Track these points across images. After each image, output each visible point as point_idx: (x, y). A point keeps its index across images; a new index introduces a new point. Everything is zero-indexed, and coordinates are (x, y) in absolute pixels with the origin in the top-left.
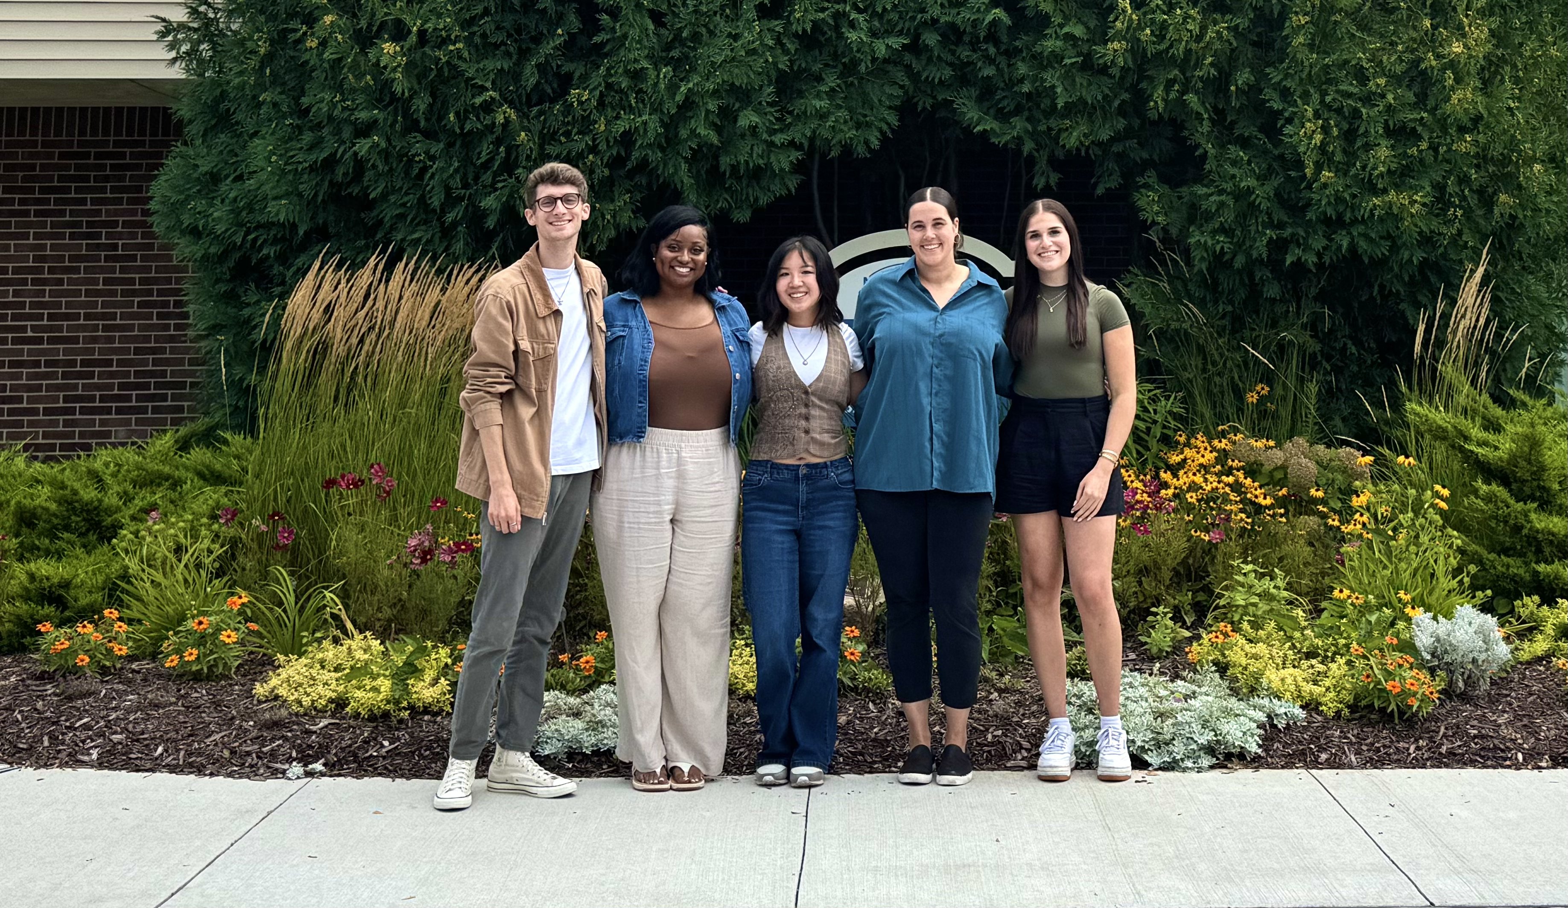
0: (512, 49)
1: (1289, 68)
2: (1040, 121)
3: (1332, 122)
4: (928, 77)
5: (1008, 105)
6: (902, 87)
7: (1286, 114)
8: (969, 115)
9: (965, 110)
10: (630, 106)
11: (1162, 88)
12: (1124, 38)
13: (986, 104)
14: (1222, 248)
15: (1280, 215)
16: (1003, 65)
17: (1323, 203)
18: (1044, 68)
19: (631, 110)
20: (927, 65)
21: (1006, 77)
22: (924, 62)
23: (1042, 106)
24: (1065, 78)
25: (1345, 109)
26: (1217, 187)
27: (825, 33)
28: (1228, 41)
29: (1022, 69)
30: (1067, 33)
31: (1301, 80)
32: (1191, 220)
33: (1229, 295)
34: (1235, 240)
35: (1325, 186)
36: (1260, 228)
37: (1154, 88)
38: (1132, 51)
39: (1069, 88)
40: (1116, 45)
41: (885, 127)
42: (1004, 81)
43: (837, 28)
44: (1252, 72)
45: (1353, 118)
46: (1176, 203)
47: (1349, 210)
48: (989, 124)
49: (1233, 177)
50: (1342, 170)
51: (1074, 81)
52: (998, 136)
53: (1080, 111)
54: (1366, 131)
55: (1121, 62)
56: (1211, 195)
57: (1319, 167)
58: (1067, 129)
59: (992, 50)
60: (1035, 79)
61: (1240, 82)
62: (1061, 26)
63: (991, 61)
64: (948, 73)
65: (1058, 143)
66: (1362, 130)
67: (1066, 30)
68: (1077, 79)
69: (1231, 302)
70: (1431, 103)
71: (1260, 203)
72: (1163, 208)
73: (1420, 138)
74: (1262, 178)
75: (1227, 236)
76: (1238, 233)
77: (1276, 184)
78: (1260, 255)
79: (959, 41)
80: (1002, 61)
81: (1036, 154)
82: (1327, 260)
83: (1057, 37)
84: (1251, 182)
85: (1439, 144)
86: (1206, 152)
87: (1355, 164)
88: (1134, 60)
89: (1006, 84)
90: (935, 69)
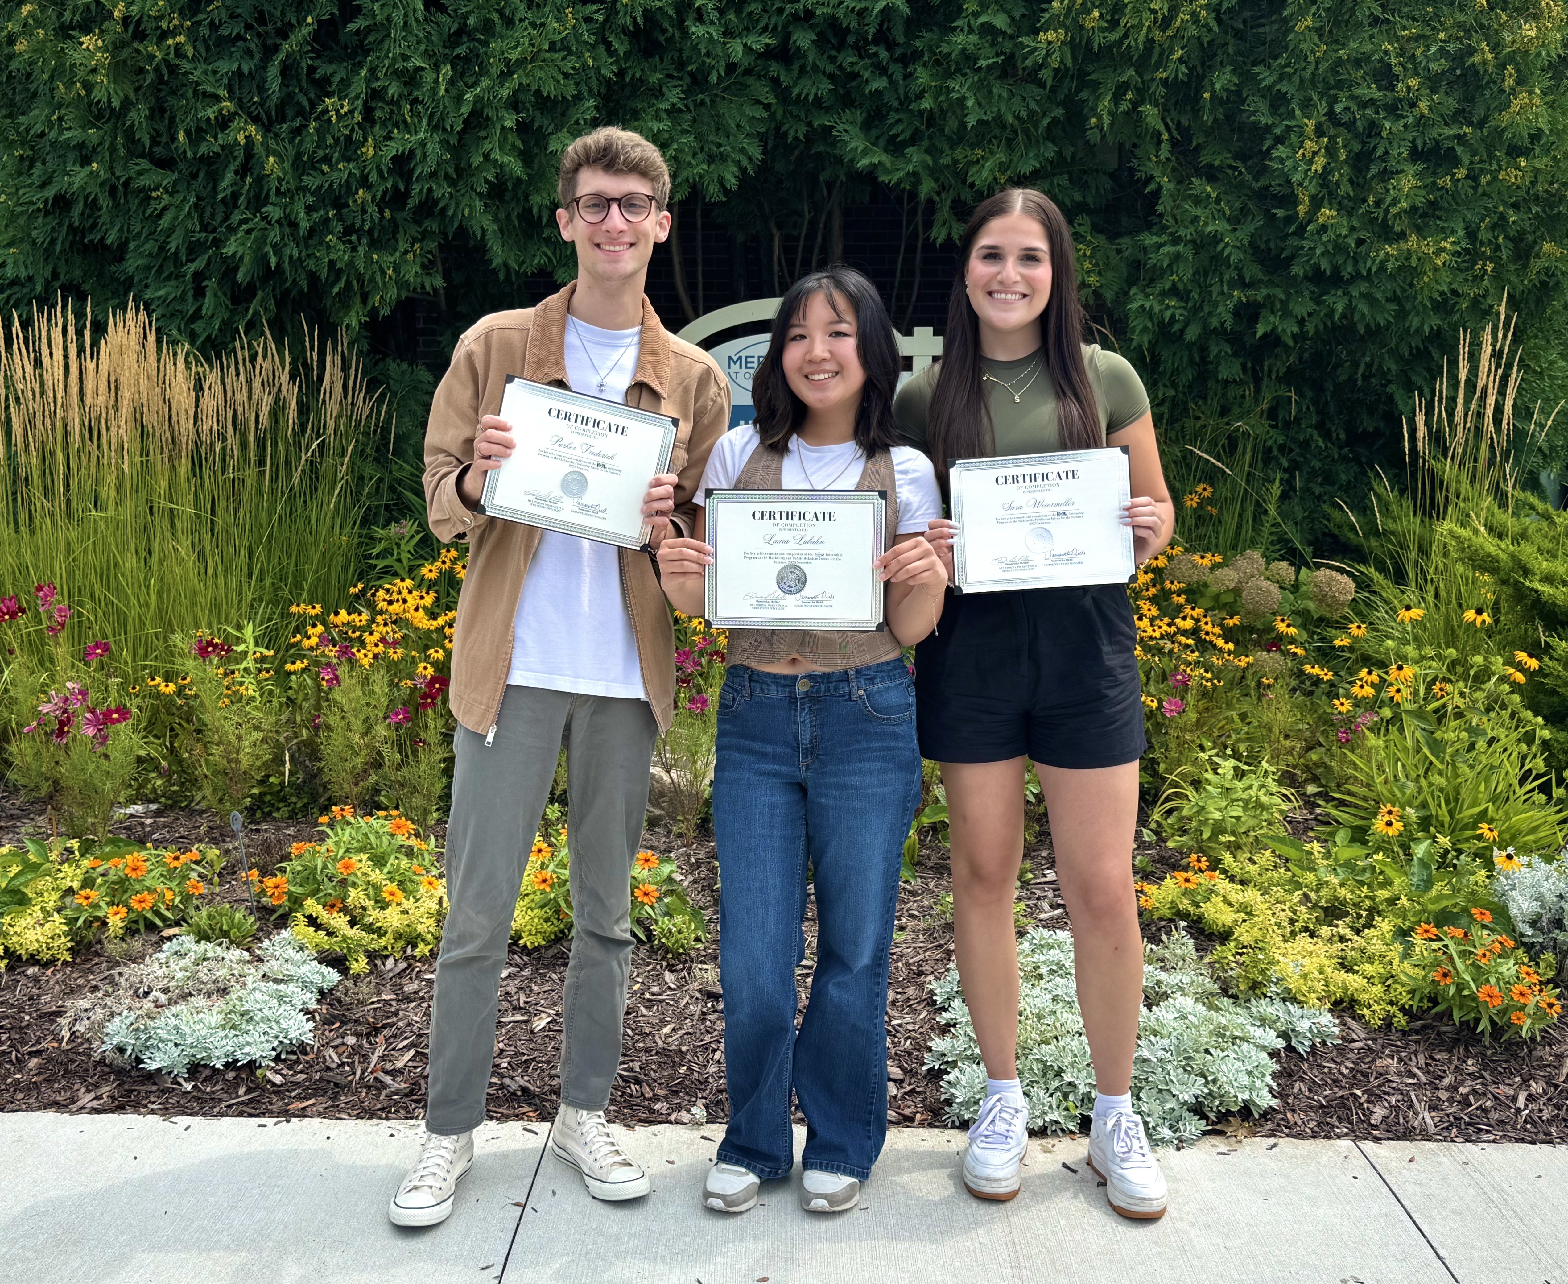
0: (253, 46)
1: (1288, 65)
2: (942, 152)
3: (1339, 140)
4: (799, 95)
5: (902, 130)
6: (767, 107)
7: (1278, 131)
8: (852, 145)
9: (847, 138)
10: (405, 121)
11: (1109, 97)
12: (1063, 25)
13: (874, 132)
14: (1173, 316)
15: (1253, 271)
16: (898, 76)
17: (1318, 252)
18: (949, 75)
19: (407, 127)
20: (799, 78)
21: (901, 92)
22: (795, 74)
23: (947, 130)
24: (979, 89)
25: (1359, 123)
26: (1172, 234)
27: (664, 31)
28: (1206, 25)
29: (923, 77)
30: (982, 24)
31: (1302, 80)
32: (1131, 281)
33: (1172, 375)
34: (1190, 304)
35: (1324, 228)
36: (1225, 288)
37: (1098, 98)
38: (1072, 45)
39: (983, 102)
40: (1051, 35)
41: (745, 162)
42: (899, 99)
43: (680, 24)
44: (1234, 71)
45: (1369, 136)
46: (1115, 259)
47: (1350, 262)
48: (878, 157)
49: (1196, 219)
50: (1346, 208)
51: (990, 92)
52: (888, 172)
53: (996, 137)
54: (1386, 153)
55: (1054, 61)
56: (1161, 245)
57: (1316, 204)
58: (978, 161)
59: (884, 54)
60: (939, 91)
61: (1218, 86)
62: (976, 15)
63: (881, 70)
64: (825, 86)
65: (964, 182)
66: (1380, 152)
67: (983, 19)
68: (995, 90)
69: (1174, 385)
70: (1479, 113)
71: (1229, 256)
72: (1096, 264)
73: (1456, 162)
74: (1235, 221)
75: (1181, 299)
76: (1195, 295)
77: (1252, 229)
78: (1222, 324)
79: (841, 46)
80: (897, 70)
81: (936, 198)
82: (1310, 328)
83: (971, 31)
84: (1219, 226)
85: (1482, 170)
86: (1160, 188)
87: (1364, 200)
88: (1074, 58)
89: (901, 104)
90: (810, 82)
